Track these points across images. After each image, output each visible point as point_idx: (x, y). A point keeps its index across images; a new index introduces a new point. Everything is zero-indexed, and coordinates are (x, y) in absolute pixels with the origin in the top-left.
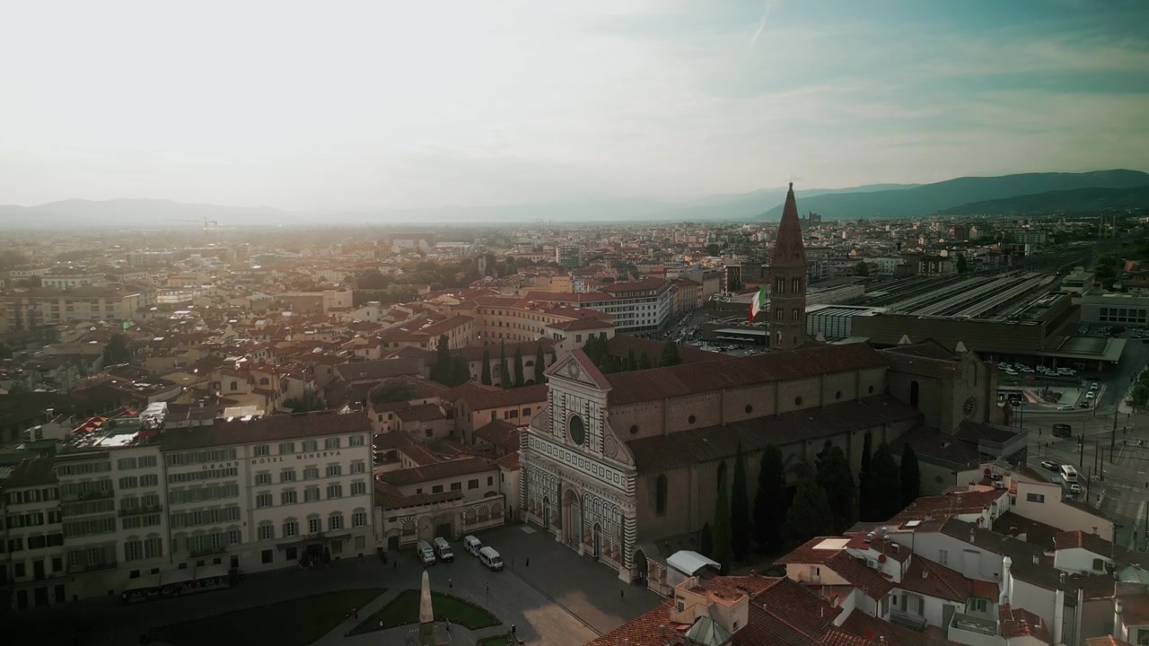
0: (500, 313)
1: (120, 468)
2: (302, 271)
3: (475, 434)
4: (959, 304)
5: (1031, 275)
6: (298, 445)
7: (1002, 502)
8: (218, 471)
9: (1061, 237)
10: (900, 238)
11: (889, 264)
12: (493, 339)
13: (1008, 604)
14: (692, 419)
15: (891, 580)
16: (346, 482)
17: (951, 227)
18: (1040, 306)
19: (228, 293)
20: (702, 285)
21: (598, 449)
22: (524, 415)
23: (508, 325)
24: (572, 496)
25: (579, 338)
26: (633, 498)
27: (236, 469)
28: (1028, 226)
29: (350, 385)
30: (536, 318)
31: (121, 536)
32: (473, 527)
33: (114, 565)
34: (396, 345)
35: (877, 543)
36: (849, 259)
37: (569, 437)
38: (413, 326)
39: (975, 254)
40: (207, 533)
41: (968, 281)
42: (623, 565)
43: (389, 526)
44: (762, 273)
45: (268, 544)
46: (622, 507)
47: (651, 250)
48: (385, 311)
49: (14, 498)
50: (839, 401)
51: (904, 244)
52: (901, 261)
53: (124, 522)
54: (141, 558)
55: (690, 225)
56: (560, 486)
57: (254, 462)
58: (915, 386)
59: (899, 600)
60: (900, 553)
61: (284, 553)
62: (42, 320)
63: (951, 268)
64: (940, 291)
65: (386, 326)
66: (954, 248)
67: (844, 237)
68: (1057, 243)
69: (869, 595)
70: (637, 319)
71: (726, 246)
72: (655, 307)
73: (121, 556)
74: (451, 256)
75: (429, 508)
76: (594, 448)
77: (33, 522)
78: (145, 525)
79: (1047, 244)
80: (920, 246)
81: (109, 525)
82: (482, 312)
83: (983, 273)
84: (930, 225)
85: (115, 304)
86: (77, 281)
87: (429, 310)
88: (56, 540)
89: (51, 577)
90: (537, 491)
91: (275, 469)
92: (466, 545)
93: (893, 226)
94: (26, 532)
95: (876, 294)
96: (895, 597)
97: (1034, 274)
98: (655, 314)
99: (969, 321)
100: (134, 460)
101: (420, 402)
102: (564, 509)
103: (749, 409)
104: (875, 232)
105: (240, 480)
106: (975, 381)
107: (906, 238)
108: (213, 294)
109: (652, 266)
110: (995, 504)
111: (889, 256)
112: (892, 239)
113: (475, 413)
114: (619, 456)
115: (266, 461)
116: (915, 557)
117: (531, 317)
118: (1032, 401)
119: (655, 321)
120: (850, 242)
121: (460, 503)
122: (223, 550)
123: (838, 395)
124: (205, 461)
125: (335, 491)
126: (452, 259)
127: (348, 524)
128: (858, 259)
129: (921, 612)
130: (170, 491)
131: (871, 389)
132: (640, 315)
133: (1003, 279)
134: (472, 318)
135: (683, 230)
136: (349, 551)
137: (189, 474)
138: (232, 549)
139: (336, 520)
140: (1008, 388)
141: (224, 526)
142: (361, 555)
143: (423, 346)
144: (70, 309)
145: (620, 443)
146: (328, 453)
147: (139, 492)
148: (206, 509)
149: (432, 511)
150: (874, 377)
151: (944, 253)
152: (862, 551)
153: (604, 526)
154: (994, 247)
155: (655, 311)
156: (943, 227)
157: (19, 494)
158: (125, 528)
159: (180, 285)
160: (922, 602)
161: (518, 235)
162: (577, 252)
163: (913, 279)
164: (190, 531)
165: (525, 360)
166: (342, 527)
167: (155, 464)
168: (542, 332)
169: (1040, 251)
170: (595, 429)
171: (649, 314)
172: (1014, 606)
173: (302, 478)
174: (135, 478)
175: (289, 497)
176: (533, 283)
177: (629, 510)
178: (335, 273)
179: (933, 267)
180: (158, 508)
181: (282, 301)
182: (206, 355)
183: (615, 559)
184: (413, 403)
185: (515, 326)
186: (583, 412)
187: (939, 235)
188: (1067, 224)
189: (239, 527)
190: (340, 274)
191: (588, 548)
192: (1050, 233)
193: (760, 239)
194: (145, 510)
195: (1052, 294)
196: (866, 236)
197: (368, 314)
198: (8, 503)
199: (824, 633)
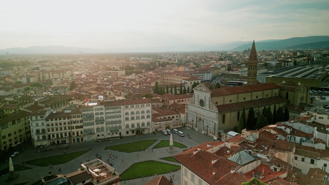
0: (168, 77)
1: (95, 110)
2: (108, 66)
3: (170, 106)
4: (295, 74)
5: (316, 66)
6: (135, 106)
7: (313, 119)
8: (117, 112)
9: (325, 55)
10: (276, 56)
11: (274, 63)
12: (166, 84)
13: (316, 138)
14: (231, 101)
15: (287, 133)
16: (146, 115)
17: (291, 52)
18: (319, 74)
19: (92, 71)
20: (221, 69)
21: (208, 108)
22: (182, 101)
23: (170, 80)
24: (200, 119)
25: (191, 83)
26: (218, 119)
27: (121, 111)
28: (314, 52)
29: (135, 94)
30: (178, 78)
31: (95, 127)
32: (175, 127)
33: (94, 133)
34: (143, 85)
35: (284, 125)
36: (262, 62)
37: (199, 105)
38: (146, 80)
39: (299, 60)
40: (114, 126)
41: (297, 68)
42: (215, 135)
43: (155, 126)
44: (237, 66)
45: (128, 130)
46: (215, 121)
47: (203, 60)
48: (137, 76)
49: (72, 117)
50: (267, 97)
51: (277, 57)
52: (277, 62)
53: (96, 123)
54: (100, 132)
55: (213, 52)
56: (197, 117)
57: (125, 110)
58: (287, 93)
59: (289, 138)
60: (290, 127)
61: (131, 132)
62: (46, 78)
63: (292, 64)
64: (289, 70)
65: (138, 80)
66: (293, 58)
67: (259, 55)
68: (323, 57)
69: (283, 136)
70: (204, 78)
71: (225, 58)
72: (209, 75)
73: (95, 131)
74: (147, 61)
75: (165, 122)
76: (207, 107)
77: (76, 123)
78: (101, 124)
79: (320, 57)
80: (282, 58)
81: (93, 124)
82: (163, 76)
83: (302, 66)
84: (285, 52)
85: (65, 74)
86: (49, 68)
87: (147, 76)
88: (81, 127)
89: (80, 136)
90: (190, 119)
91: (130, 112)
92: (174, 131)
93: (274, 52)
94: (75, 125)
95: (271, 71)
96: (288, 137)
97: (317, 66)
98: (209, 77)
99: (299, 78)
100: (98, 108)
101: (155, 98)
102: (198, 123)
103: (245, 99)
104: (268, 54)
105: (122, 114)
106: (304, 92)
107: (278, 56)
108: (88, 72)
109: (204, 64)
110: (311, 119)
111: (274, 61)
112: (273, 56)
113: (170, 101)
114: (214, 109)
115: (128, 109)
116: (293, 128)
117: (177, 77)
118: (317, 99)
119: (209, 79)
120: (261, 57)
121: (172, 121)
122: (118, 131)
123: (267, 96)
124: (114, 109)
125: (143, 117)
126: (147, 62)
127: (146, 125)
128: (264, 62)
129: (295, 140)
130: (106, 116)
131: (275, 94)
132: (205, 77)
133: (308, 67)
134: (160, 78)
135: (211, 54)
136: (146, 132)
137: (110, 112)
138: (120, 130)
139: (143, 124)
140: (311, 96)
141: (118, 125)
142: (149, 133)
143: (149, 85)
144: (53, 75)
145: (214, 106)
146: (142, 108)
147: (99, 116)
148: (114, 121)
149: (165, 123)
150: (276, 91)
151: (290, 60)
152: (281, 127)
153: (209, 126)
154: (305, 58)
155: (209, 76)
156: (289, 52)
157: (73, 116)
158: (96, 125)
159: (77, 69)
160: (295, 138)
161: (163, 55)
162: (182, 60)
163: (281, 67)
164: (110, 126)
165: (177, 88)
166: (145, 126)
167: (103, 110)
168: (181, 81)
169: (318, 59)
170: (207, 103)
171: (208, 77)
172: (317, 138)
173: (136, 114)
174: (99, 113)
175: (133, 118)
176: (173, 69)
177: (217, 122)
178: (116, 66)
179: (287, 64)
180: (103, 120)
181: (107, 74)
182: (98, 86)
183: (212, 134)
184: (153, 98)
185: (172, 80)
186: (204, 98)
187: (288, 55)
188: (326, 51)
189: (121, 125)
190: (118, 66)
191: (205, 132)
192: (321, 54)
193: (234, 56)
194: (101, 120)
195: (322, 71)
196: (266, 55)
197: (132, 77)
198: (71, 118)
199: (275, 140)
